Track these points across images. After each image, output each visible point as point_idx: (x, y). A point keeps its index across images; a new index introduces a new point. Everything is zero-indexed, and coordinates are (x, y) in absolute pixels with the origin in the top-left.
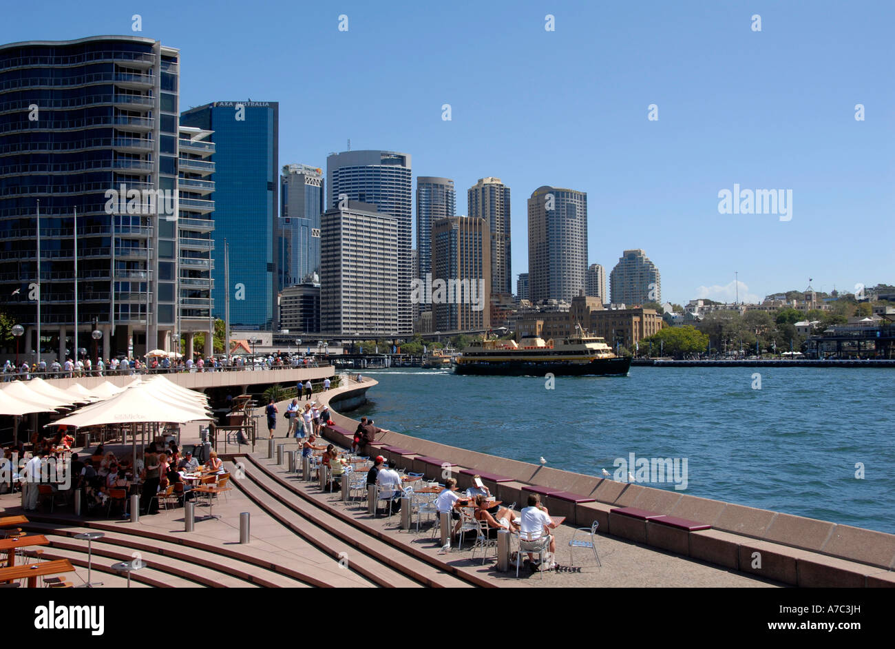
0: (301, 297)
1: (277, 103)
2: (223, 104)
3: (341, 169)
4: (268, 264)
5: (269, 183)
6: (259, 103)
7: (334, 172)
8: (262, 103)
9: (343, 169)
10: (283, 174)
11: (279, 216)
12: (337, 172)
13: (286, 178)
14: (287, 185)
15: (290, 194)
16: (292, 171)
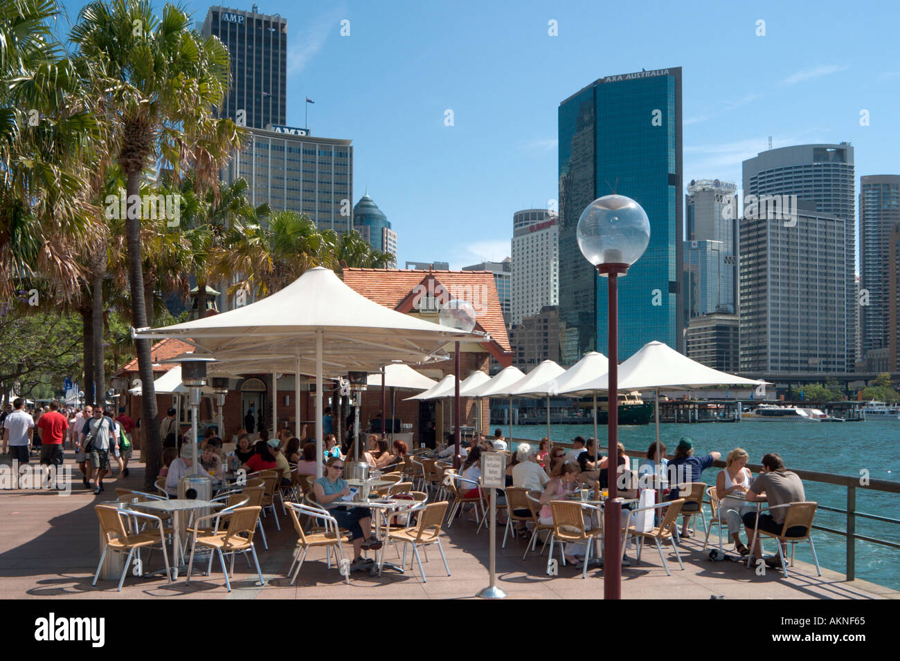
0: (713, 328)
1: (681, 68)
2: (609, 80)
3: (760, 174)
4: (671, 283)
5: (670, 175)
6: (656, 71)
7: (752, 179)
8: (660, 71)
9: (764, 173)
10: (687, 193)
11: (684, 240)
12: (756, 178)
13: (692, 197)
14: (693, 206)
15: (696, 216)
16: (699, 188)
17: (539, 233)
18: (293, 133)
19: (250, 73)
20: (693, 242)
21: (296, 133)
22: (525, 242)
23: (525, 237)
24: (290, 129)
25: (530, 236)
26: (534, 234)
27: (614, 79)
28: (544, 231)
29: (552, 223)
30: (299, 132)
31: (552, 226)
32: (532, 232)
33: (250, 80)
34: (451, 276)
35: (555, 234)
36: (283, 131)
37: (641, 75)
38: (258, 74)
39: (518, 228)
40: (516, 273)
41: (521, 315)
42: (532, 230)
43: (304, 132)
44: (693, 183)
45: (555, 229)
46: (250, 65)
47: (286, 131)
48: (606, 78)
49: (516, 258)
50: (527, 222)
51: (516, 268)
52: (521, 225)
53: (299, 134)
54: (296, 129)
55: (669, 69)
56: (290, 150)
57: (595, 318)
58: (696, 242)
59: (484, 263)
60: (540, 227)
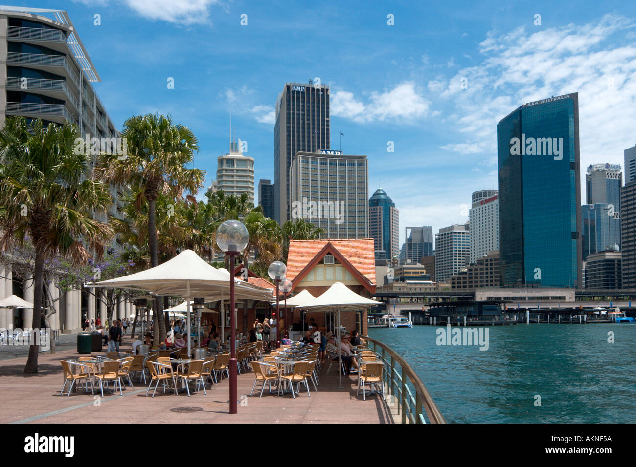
0: (604, 261)
1: (577, 93)
4: (573, 233)
5: (571, 163)
6: (560, 97)
7: (631, 161)
8: (563, 96)
10: (586, 173)
12: (634, 160)
13: (590, 175)
14: (591, 181)
15: (593, 188)
16: (595, 169)
17: (487, 205)
18: (333, 154)
19: (309, 120)
20: (591, 205)
21: (335, 153)
22: (478, 211)
23: (478, 208)
24: (331, 151)
25: (481, 207)
26: (484, 206)
27: (533, 104)
28: (490, 204)
29: (495, 198)
30: (336, 153)
31: (495, 200)
32: (482, 204)
33: (309, 124)
34: (349, 242)
35: (497, 205)
36: (327, 153)
37: (550, 100)
38: (313, 120)
39: (475, 202)
40: (472, 231)
41: (475, 257)
42: (482, 203)
43: (339, 153)
44: (591, 167)
45: (496, 201)
46: (308, 115)
47: (329, 153)
48: (527, 104)
49: (472, 222)
50: (479, 198)
51: (472, 228)
52: (477, 200)
53: (336, 154)
54: (335, 151)
55: (569, 95)
56: (331, 164)
57: (523, 257)
58: (593, 205)
59: (453, 226)
60: (487, 201)
